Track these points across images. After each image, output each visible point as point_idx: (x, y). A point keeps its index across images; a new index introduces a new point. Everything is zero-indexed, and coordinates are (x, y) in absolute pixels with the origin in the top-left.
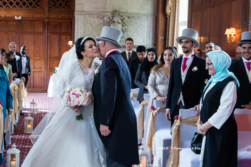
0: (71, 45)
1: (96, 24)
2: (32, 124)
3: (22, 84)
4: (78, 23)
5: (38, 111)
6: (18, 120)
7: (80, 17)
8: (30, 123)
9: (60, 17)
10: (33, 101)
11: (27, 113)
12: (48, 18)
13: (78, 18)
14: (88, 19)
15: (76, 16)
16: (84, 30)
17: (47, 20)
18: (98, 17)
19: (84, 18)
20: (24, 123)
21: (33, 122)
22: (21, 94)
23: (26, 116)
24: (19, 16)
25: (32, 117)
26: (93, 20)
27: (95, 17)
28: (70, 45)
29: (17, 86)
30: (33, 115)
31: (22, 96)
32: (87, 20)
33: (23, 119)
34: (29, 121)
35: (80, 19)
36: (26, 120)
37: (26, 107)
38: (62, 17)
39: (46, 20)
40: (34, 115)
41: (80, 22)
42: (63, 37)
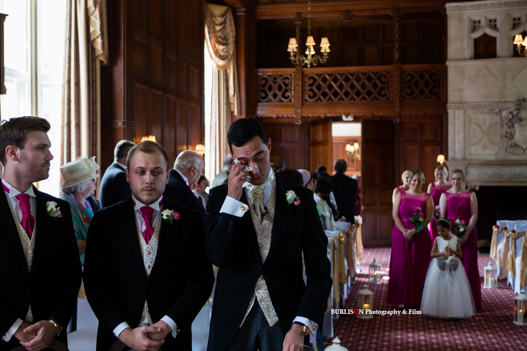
0: (441, 163)
1: (487, 125)
2: (371, 302)
3: (354, 232)
4: (454, 123)
5: (384, 280)
6: (348, 295)
7: (457, 112)
8: (368, 301)
9: (422, 113)
10: (374, 261)
11: (364, 283)
12: (400, 116)
13: (454, 114)
14: (471, 115)
15: (450, 112)
16: (465, 136)
17: (398, 120)
18: (491, 111)
19: (465, 114)
20: (357, 300)
21: (373, 299)
22: (351, 250)
23: (363, 288)
24: (349, 115)
25: (373, 291)
26: (481, 117)
27: (485, 111)
28: (439, 163)
29: (345, 236)
30: (374, 287)
31: (355, 253)
32: (470, 119)
33: (355, 294)
34: (367, 297)
35: (456, 117)
36: (361, 295)
37: (362, 273)
38: (425, 114)
39: (396, 121)
40: (376, 286)
41: (457, 122)
42: (428, 149)
